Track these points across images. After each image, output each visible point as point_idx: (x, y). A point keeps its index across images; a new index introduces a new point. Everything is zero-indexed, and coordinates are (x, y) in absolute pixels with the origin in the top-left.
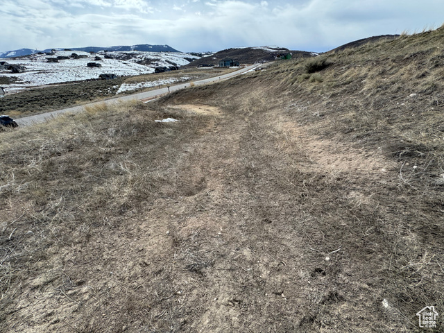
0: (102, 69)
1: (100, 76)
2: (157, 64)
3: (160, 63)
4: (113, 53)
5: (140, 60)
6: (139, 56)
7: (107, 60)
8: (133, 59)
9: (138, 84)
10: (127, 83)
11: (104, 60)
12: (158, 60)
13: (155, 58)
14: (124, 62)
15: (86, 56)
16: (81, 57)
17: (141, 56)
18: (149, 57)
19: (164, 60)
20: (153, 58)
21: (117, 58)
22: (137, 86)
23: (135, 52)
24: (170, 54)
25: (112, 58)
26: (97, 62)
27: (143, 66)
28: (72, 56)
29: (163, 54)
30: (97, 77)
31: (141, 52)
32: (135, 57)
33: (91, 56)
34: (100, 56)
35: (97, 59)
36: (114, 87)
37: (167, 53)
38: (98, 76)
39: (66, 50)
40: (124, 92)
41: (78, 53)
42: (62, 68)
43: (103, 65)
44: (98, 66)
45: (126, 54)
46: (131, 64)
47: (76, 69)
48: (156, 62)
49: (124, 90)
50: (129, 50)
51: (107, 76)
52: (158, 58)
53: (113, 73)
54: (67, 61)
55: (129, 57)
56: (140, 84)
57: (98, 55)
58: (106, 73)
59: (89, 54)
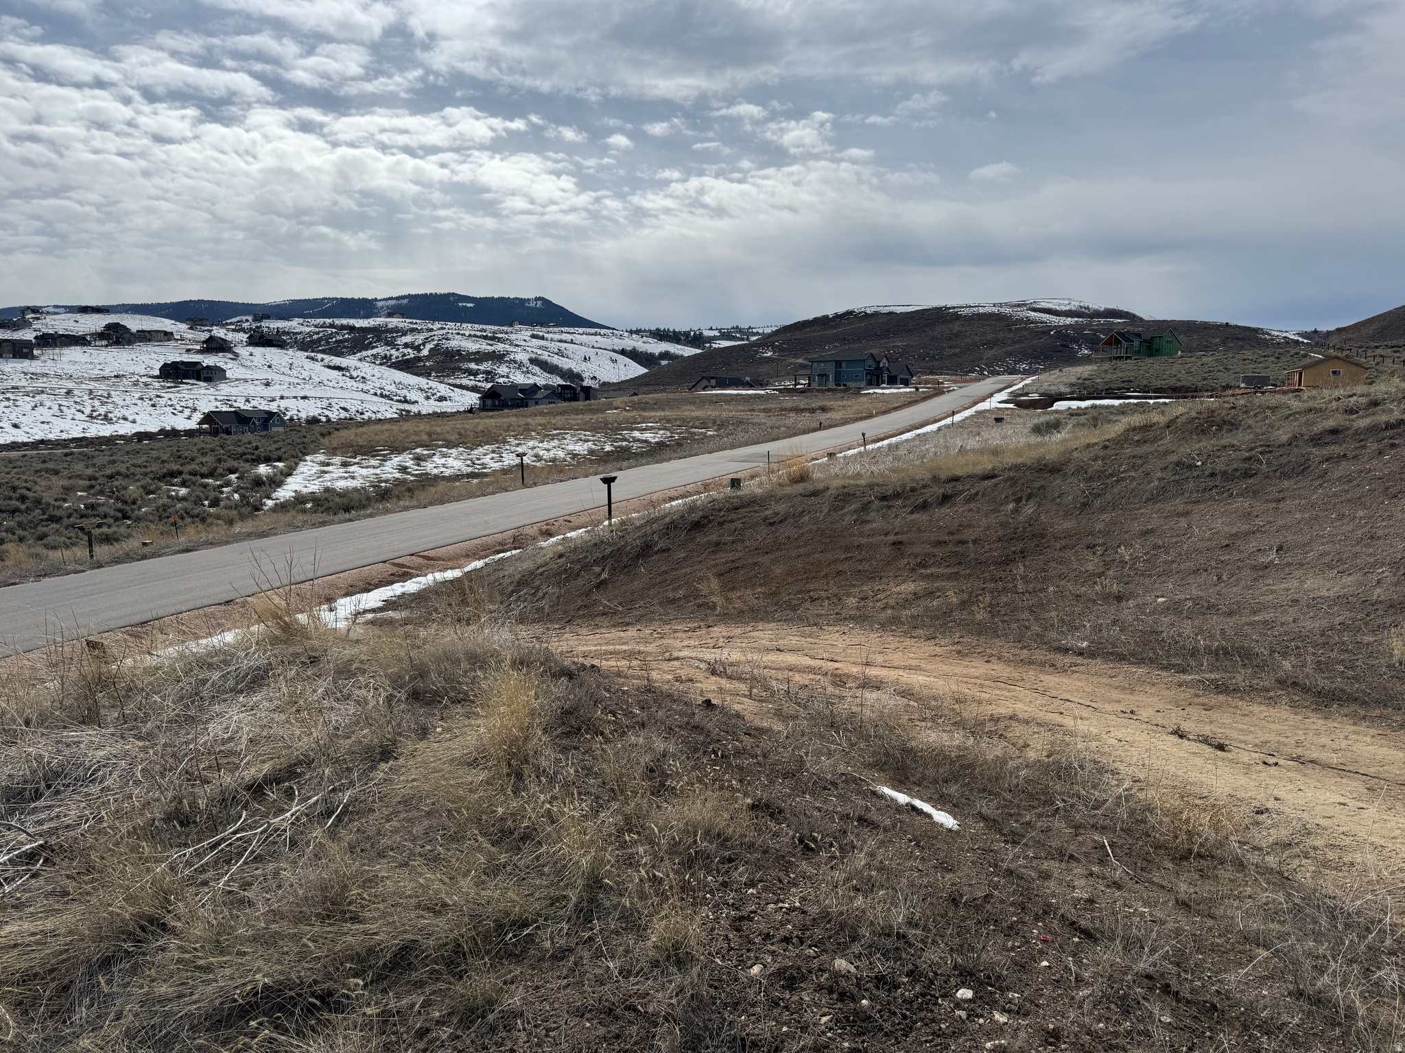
0: (225, 389)
1: (209, 418)
2: (490, 375)
3: (503, 369)
4: (294, 324)
5: (411, 354)
6: (408, 339)
7: (258, 351)
8: (381, 350)
9: (396, 460)
10: (333, 452)
11: (243, 351)
12: (498, 357)
13: (484, 347)
14: (337, 361)
15: (168, 336)
16: (145, 337)
17: (419, 338)
18: (455, 343)
19: (522, 357)
20: (472, 346)
21: (307, 345)
22: (390, 469)
23: (394, 322)
24: (554, 334)
25: (281, 345)
26: (209, 360)
27: (422, 382)
28: (101, 336)
29: (522, 334)
30: (192, 425)
31: (419, 324)
32: (391, 344)
33: (190, 335)
34: (230, 336)
35: (215, 346)
36: (263, 469)
37: (540, 331)
38: (198, 417)
39: (85, 310)
40: (312, 497)
41: (134, 323)
42: (39, 384)
43: (233, 370)
44: (211, 376)
45: (352, 329)
46: (366, 369)
47: (101, 388)
48: (484, 366)
49: (315, 487)
50: (367, 317)
51: (241, 419)
52: (500, 347)
53: (273, 407)
54: (74, 354)
55: (358, 342)
56: (406, 459)
57: (219, 332)
58: (241, 405)
59: (183, 327)
